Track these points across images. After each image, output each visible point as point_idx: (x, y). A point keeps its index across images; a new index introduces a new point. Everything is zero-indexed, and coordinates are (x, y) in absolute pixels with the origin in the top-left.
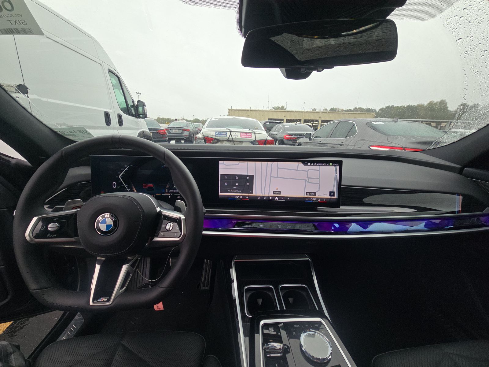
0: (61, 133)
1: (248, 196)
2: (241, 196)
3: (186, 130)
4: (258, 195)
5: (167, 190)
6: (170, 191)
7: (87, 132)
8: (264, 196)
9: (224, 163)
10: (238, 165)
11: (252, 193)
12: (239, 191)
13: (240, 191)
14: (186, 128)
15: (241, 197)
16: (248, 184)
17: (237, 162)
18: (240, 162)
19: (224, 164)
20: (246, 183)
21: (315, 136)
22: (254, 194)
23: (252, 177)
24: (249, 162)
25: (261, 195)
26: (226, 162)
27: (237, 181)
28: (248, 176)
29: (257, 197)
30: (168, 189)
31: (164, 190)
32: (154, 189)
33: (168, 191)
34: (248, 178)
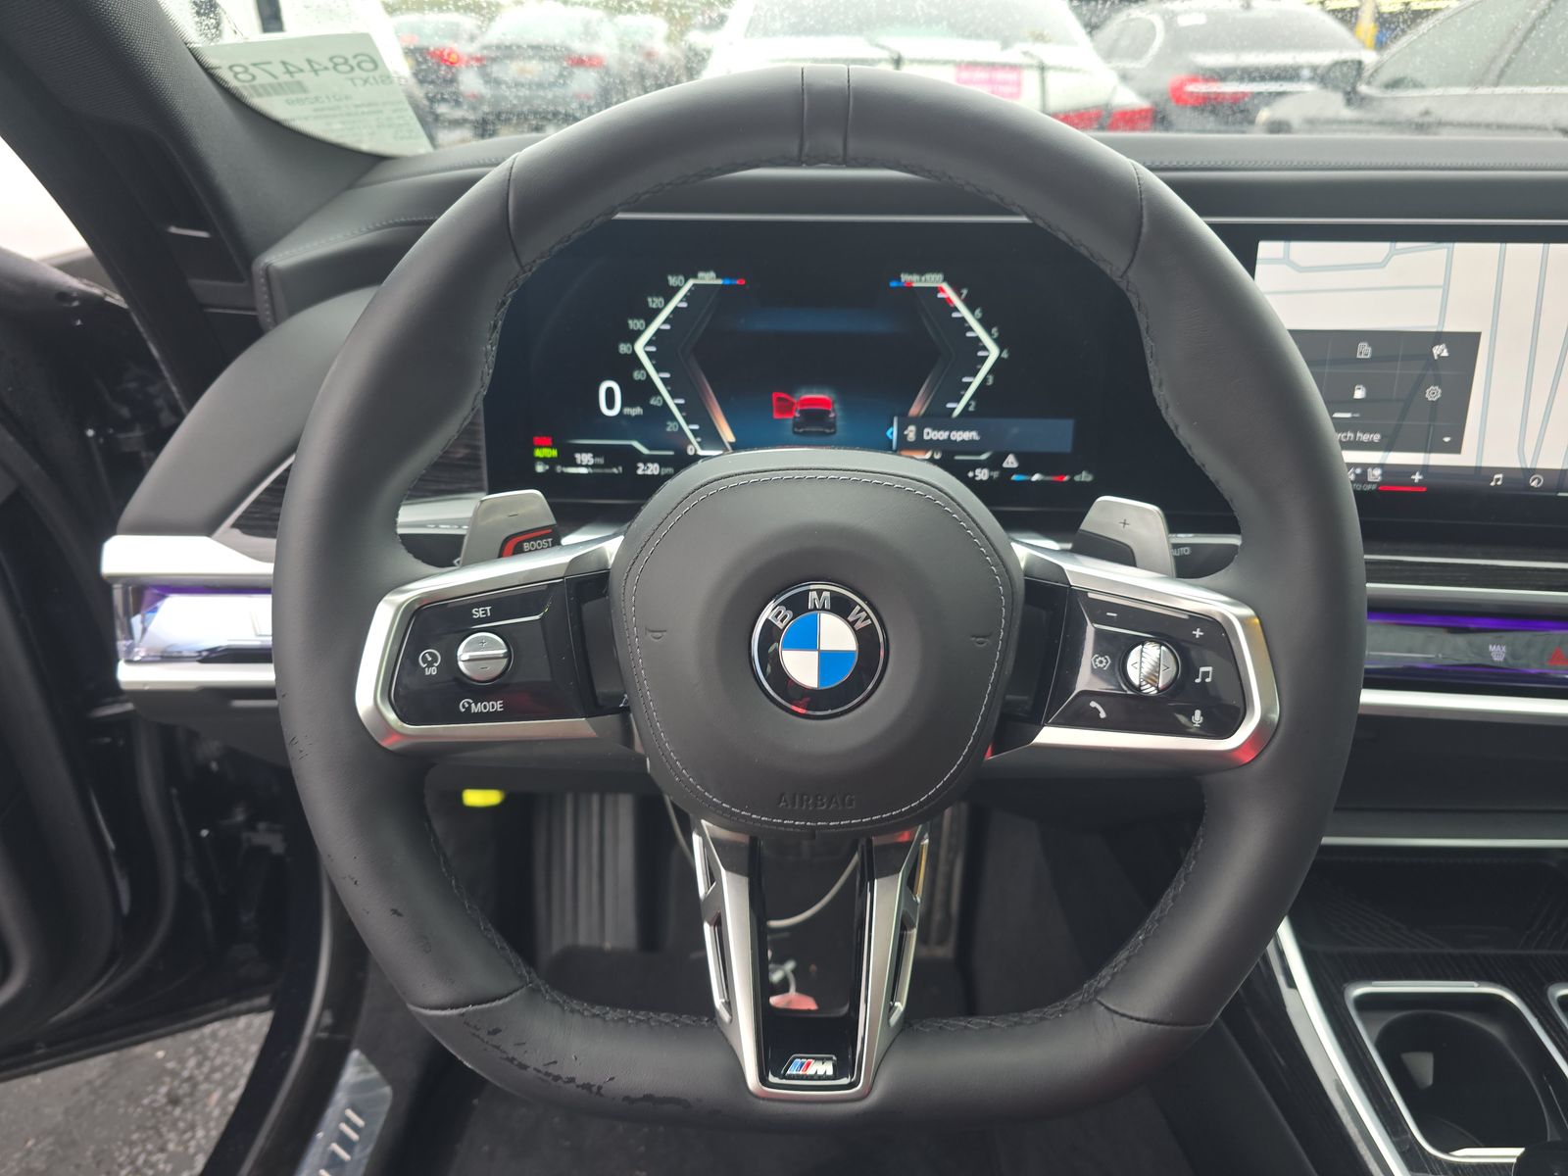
0: (236, 75)
1: (1424, 469)
2: (1381, 466)
3: (580, 62)
4: (1489, 461)
5: (911, 432)
6: (930, 434)
7: (376, 67)
8: (1531, 472)
9: (1287, 253)
10: (1382, 265)
11: (1455, 447)
12: (1365, 438)
13: (1376, 437)
14: (579, 47)
15: (1375, 475)
16: (1433, 393)
17: (1378, 249)
18: (1400, 245)
19: (1286, 260)
20: (1420, 385)
21: (1385, 76)
22: (1466, 458)
23: (1466, 345)
24: (1460, 248)
25: (1514, 463)
26: (1301, 250)
27: (1361, 371)
28: (1438, 337)
29: (1481, 473)
30: (921, 423)
31: (893, 433)
32: (832, 425)
33: (919, 433)
34: (1440, 351)
